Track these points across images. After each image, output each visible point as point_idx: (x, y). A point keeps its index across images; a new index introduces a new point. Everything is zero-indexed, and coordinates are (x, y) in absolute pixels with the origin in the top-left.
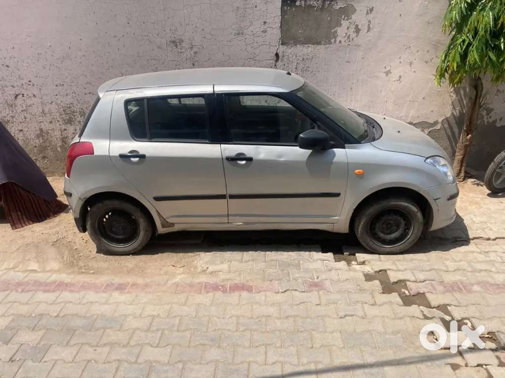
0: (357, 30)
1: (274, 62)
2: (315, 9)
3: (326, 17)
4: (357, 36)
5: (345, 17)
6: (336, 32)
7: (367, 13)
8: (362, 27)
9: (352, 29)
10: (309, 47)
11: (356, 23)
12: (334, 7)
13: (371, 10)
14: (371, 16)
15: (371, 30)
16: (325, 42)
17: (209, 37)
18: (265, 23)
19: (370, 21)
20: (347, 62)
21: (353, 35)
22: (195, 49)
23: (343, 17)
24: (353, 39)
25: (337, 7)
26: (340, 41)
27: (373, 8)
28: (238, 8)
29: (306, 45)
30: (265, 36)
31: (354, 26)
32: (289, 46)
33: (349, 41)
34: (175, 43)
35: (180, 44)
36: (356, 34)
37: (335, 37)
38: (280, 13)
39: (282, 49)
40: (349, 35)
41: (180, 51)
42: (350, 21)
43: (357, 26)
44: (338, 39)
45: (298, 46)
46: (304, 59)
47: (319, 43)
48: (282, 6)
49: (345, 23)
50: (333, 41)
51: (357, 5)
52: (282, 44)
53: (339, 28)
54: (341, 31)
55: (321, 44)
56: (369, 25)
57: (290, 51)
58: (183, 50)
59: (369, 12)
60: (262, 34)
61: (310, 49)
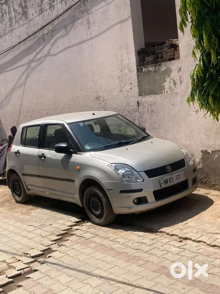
0: (175, 84)
1: (137, 107)
2: (152, 72)
3: (157, 77)
4: (175, 87)
5: (167, 76)
6: (164, 86)
7: (178, 72)
8: (177, 81)
9: (172, 83)
10: (152, 96)
11: (173, 79)
12: (161, 70)
13: (180, 69)
14: (180, 74)
15: (182, 83)
16: (160, 93)
17: (110, 94)
18: (131, 83)
19: (180, 77)
20: (173, 105)
21: (173, 87)
22: (105, 101)
23: (166, 76)
24: (173, 89)
25: (162, 70)
26: (167, 91)
27: (181, 67)
28: (119, 76)
29: (150, 96)
30: (132, 91)
31: (173, 81)
32: (143, 97)
33: (172, 91)
34: (98, 98)
35: (99, 99)
36: (174, 86)
37: (164, 89)
38: (136, 77)
39: (140, 98)
40: (171, 87)
41: (100, 103)
42: (170, 77)
43: (174, 80)
44: (166, 90)
45: (147, 96)
46: (150, 104)
47: (157, 94)
48: (137, 73)
49: (168, 80)
50: (163, 91)
51: (172, 67)
52: (140, 96)
53: (165, 83)
54: (167, 85)
55: (158, 94)
56: (180, 79)
57: (143, 99)
58: (101, 102)
59: (179, 70)
60: (130, 90)
61: (153, 97)
